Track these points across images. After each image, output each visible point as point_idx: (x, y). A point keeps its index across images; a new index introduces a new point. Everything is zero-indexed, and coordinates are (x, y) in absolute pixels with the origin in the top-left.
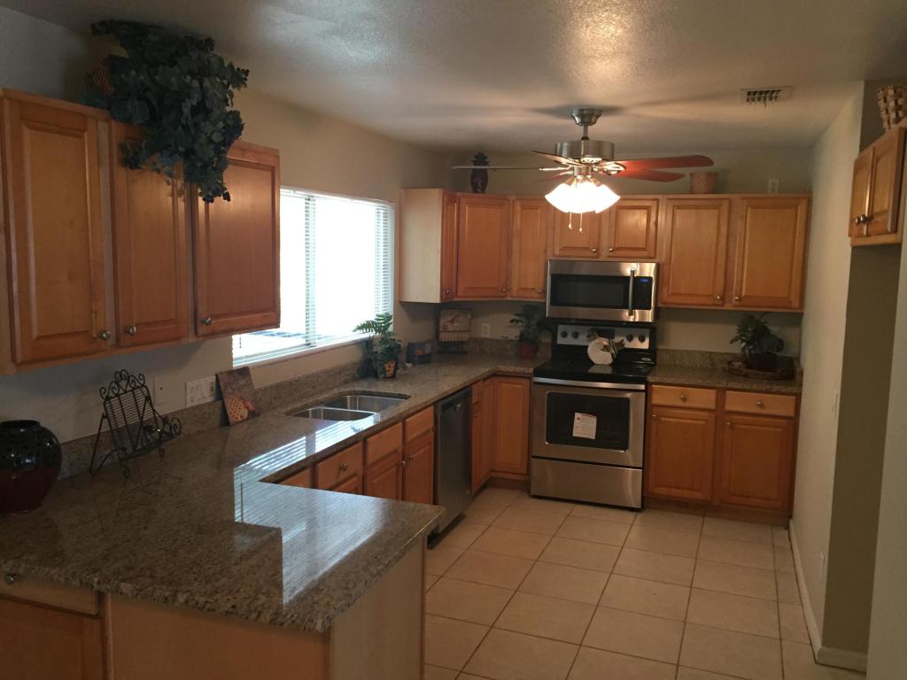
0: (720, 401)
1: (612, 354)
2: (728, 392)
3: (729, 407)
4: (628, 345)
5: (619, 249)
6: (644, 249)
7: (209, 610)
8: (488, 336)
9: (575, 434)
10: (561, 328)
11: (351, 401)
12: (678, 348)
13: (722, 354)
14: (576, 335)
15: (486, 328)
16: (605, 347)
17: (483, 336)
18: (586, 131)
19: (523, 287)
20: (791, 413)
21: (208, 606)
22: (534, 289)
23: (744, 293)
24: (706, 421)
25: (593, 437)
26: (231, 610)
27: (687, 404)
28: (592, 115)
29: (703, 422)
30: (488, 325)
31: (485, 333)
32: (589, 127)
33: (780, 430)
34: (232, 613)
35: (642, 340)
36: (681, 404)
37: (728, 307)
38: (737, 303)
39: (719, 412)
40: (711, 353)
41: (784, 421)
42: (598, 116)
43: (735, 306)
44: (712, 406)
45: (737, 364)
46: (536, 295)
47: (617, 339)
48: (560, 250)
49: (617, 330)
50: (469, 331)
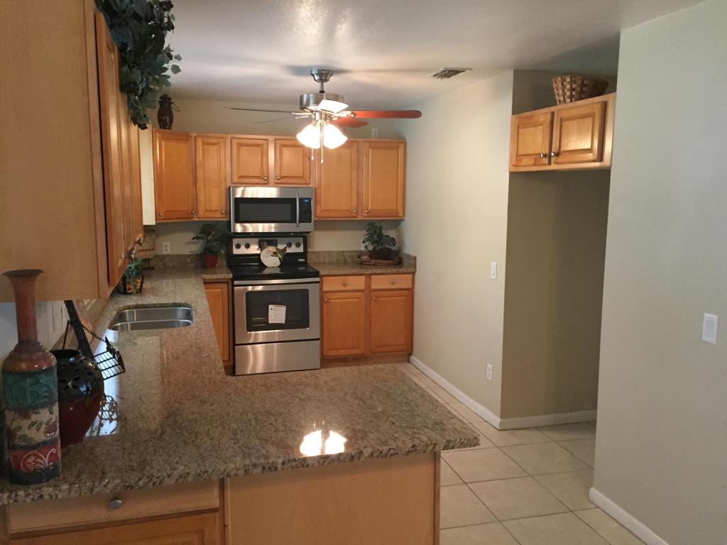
0: (368, 284)
1: (280, 258)
2: (372, 276)
3: (373, 287)
4: (289, 250)
5: (283, 177)
6: (302, 178)
7: (392, 455)
8: (169, 252)
9: (270, 322)
10: (235, 241)
11: (129, 314)
12: (321, 250)
13: (350, 252)
14: (248, 246)
15: (166, 246)
16: (274, 253)
17: (164, 253)
18: (322, 85)
19: (208, 209)
20: (410, 286)
21: (392, 451)
22: (217, 211)
23: (370, 208)
24: (359, 298)
25: (284, 322)
26: (411, 449)
27: (347, 288)
28: (327, 75)
29: (357, 300)
30: (168, 243)
31: (166, 250)
32: (325, 84)
33: (404, 298)
34: (412, 451)
35: (298, 245)
36: (343, 288)
37: (360, 218)
38: (366, 215)
39: (368, 291)
40: (343, 252)
41: (406, 292)
42: (331, 75)
43: (364, 217)
44: (363, 287)
45: (365, 258)
46: (220, 215)
47: (281, 247)
48: (238, 178)
49: (279, 239)
50: (154, 249)
